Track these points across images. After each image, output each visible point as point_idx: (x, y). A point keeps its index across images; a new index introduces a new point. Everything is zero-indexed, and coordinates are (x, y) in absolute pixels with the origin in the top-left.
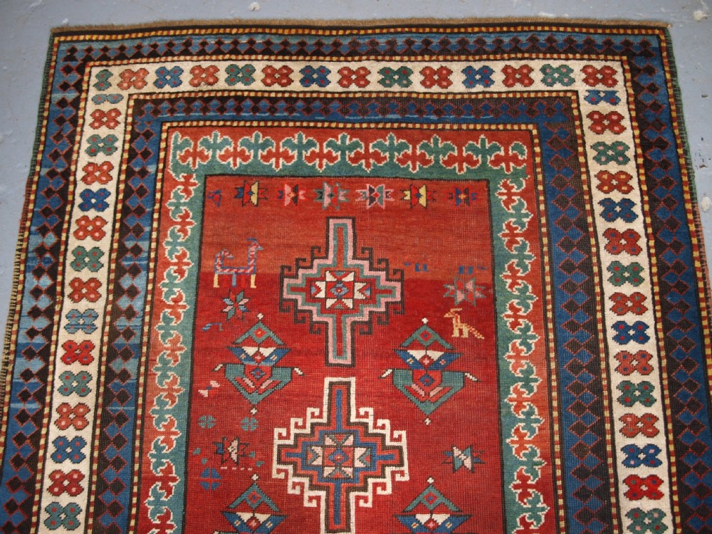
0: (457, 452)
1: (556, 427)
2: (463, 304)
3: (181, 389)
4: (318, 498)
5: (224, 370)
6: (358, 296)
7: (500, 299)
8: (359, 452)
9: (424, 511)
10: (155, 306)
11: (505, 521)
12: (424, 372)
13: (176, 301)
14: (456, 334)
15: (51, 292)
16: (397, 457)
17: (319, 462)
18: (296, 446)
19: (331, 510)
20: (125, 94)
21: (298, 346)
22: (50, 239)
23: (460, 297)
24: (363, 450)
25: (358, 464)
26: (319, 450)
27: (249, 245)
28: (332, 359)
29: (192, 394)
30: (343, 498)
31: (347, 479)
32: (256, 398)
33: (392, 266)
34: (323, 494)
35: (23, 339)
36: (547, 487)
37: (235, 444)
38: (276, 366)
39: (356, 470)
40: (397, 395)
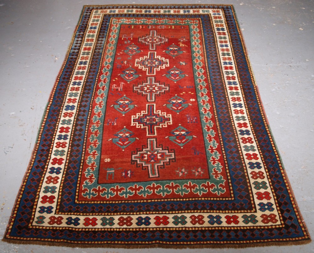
0: (181, 62)
1: (206, 59)
2: (182, 42)
3: (113, 54)
4: (146, 69)
5: (124, 51)
6: (157, 41)
7: (191, 41)
8: (156, 62)
9: (173, 71)
10: (108, 42)
11: (193, 73)
12: (174, 51)
13: (113, 42)
14: (181, 46)
15: (81, 41)
16: (166, 63)
17: (147, 64)
18: (141, 61)
19: (150, 71)
20: (102, 14)
21: (142, 47)
22: (82, 33)
23: (182, 41)
24: (158, 62)
25: (156, 64)
26: (147, 62)
27: (131, 33)
28: (150, 49)
29: (116, 54)
30: (152, 69)
31: (154, 66)
32: (131, 55)
33: (165, 37)
34: (148, 69)
35: (73, 47)
36: (204, 67)
37: (126, 61)
38: (137, 50)
39: (156, 65)
40: (167, 54)
